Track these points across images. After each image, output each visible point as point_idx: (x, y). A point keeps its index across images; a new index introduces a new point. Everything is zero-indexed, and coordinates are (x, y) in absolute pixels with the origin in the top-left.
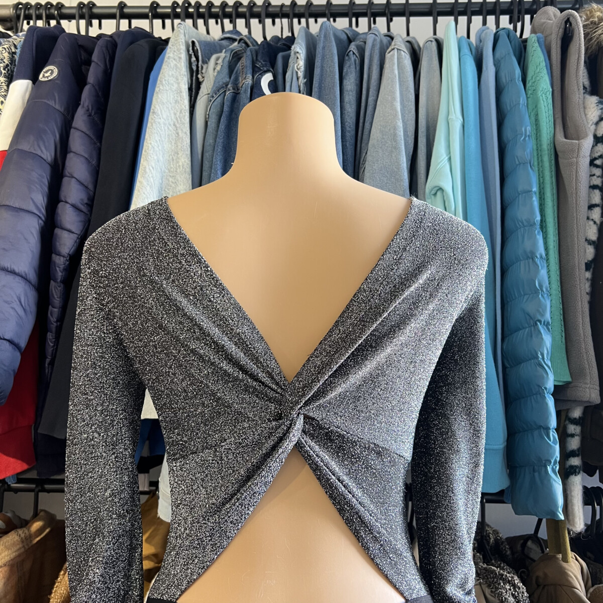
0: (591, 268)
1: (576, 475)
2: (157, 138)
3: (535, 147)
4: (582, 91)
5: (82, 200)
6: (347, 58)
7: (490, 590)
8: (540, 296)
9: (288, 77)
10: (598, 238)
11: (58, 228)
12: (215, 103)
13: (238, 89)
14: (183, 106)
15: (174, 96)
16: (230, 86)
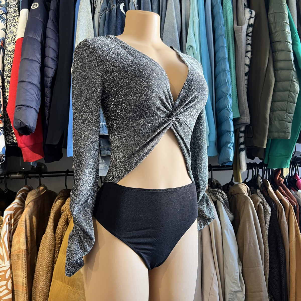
0: (247, 75)
1: (242, 151)
2: (81, 31)
3: (226, 29)
4: (243, 7)
5: (55, 56)
7: (213, 196)
8: (228, 85)
9: (130, 4)
10: (250, 64)
11: (46, 67)
12: (102, 16)
13: (111, 10)
14: (90, 18)
15: (86, 14)
16: (107, 9)
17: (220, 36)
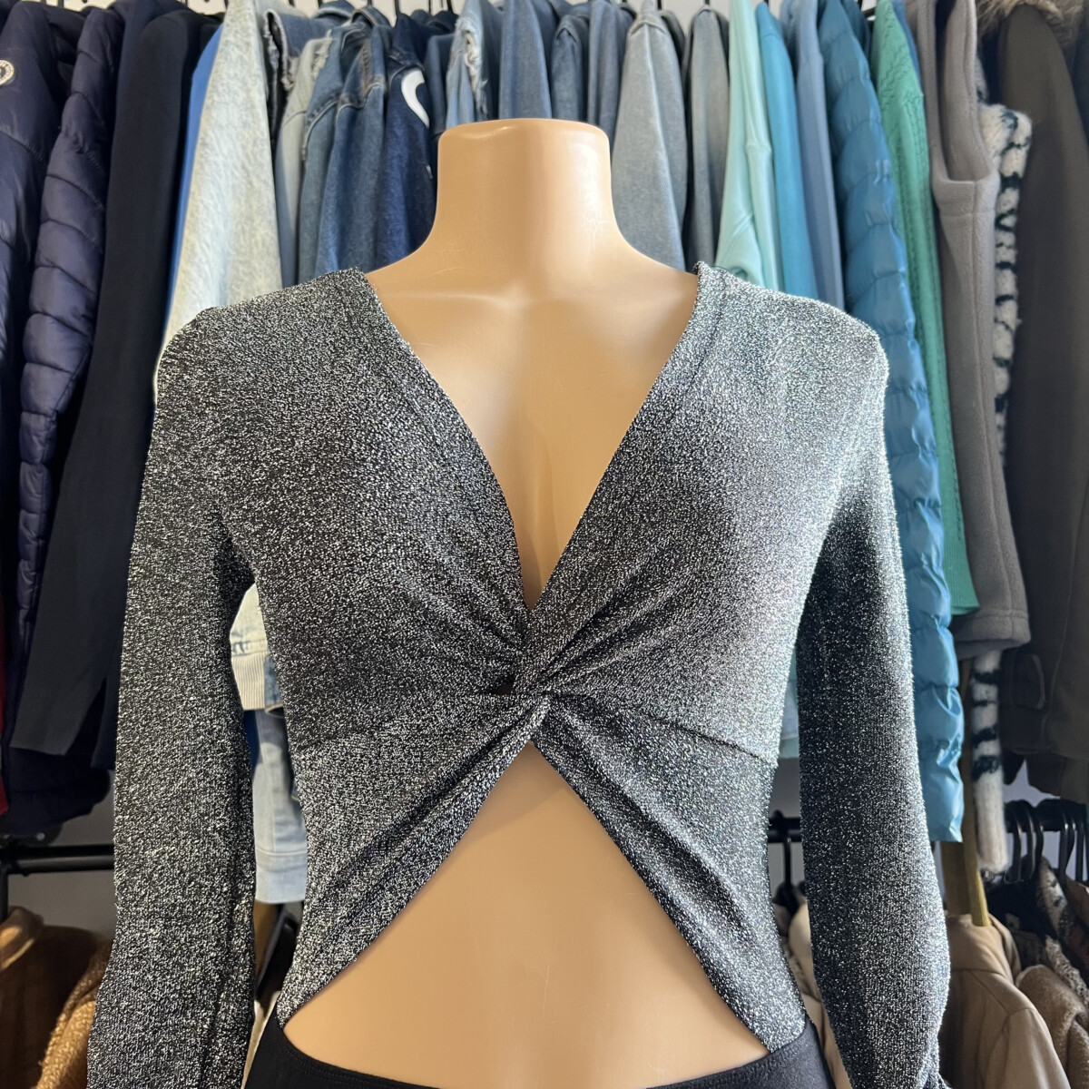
0: (1004, 407)
1: (991, 772)
2: (212, 191)
3: (898, 197)
4: (975, 97)
5: (76, 309)
6: (557, 42)
8: (920, 456)
9: (452, 78)
10: (1016, 354)
11: (32, 362)
12: (318, 126)
13: (359, 102)
14: (258, 133)
15: (241, 115)
16: (344, 96)
17: (874, 225)
